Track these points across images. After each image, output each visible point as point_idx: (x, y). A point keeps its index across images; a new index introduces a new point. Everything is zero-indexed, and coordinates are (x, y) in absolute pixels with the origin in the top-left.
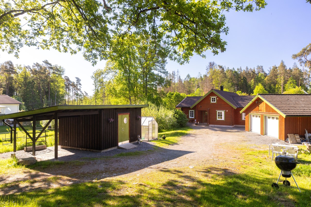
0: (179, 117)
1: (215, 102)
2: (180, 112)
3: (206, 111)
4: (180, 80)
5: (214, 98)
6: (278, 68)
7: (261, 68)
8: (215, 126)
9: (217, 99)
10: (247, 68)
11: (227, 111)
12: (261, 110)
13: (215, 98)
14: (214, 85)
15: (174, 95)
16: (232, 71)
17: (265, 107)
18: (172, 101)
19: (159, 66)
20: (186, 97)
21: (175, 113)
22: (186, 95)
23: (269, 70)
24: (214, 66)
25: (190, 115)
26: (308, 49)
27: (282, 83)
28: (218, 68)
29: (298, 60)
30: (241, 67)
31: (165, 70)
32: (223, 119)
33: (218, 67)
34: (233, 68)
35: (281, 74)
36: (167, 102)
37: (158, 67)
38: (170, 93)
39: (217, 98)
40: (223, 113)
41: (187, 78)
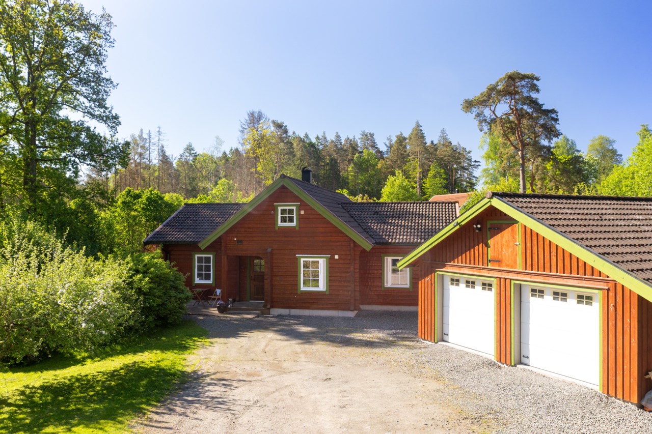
0: (151, 288)
1: (294, 224)
2: (155, 265)
3: (260, 259)
4: (165, 160)
5: (287, 208)
6: (407, 141)
7: (369, 138)
8: (294, 312)
9: (299, 215)
10: (338, 137)
11: (337, 257)
12: (498, 261)
13: (294, 208)
14: (260, 174)
15: (144, 199)
16: (303, 141)
17: (520, 250)
18: (135, 217)
19: (85, 97)
20: (183, 204)
21: (137, 272)
22: (182, 199)
23: (388, 145)
24: (261, 122)
25: (196, 272)
26: (500, 87)
27: (418, 175)
28: (273, 128)
29: (474, 115)
30: (324, 133)
31: (106, 108)
32: (322, 286)
33: (272, 125)
34: (306, 134)
35: (415, 153)
36: (118, 223)
37: (82, 99)
38: (129, 193)
39: (299, 210)
40: (322, 263)
41: (187, 154)
